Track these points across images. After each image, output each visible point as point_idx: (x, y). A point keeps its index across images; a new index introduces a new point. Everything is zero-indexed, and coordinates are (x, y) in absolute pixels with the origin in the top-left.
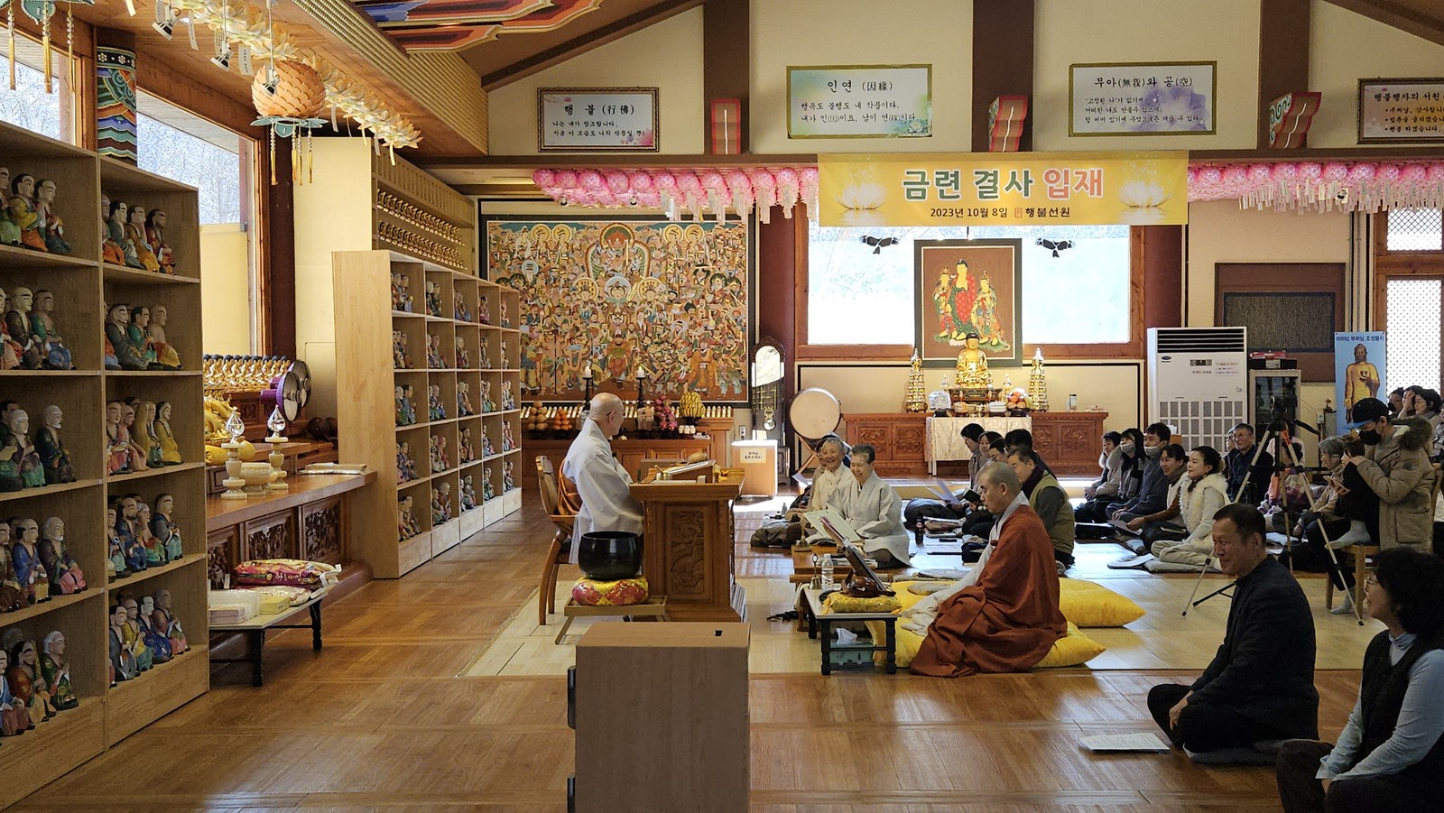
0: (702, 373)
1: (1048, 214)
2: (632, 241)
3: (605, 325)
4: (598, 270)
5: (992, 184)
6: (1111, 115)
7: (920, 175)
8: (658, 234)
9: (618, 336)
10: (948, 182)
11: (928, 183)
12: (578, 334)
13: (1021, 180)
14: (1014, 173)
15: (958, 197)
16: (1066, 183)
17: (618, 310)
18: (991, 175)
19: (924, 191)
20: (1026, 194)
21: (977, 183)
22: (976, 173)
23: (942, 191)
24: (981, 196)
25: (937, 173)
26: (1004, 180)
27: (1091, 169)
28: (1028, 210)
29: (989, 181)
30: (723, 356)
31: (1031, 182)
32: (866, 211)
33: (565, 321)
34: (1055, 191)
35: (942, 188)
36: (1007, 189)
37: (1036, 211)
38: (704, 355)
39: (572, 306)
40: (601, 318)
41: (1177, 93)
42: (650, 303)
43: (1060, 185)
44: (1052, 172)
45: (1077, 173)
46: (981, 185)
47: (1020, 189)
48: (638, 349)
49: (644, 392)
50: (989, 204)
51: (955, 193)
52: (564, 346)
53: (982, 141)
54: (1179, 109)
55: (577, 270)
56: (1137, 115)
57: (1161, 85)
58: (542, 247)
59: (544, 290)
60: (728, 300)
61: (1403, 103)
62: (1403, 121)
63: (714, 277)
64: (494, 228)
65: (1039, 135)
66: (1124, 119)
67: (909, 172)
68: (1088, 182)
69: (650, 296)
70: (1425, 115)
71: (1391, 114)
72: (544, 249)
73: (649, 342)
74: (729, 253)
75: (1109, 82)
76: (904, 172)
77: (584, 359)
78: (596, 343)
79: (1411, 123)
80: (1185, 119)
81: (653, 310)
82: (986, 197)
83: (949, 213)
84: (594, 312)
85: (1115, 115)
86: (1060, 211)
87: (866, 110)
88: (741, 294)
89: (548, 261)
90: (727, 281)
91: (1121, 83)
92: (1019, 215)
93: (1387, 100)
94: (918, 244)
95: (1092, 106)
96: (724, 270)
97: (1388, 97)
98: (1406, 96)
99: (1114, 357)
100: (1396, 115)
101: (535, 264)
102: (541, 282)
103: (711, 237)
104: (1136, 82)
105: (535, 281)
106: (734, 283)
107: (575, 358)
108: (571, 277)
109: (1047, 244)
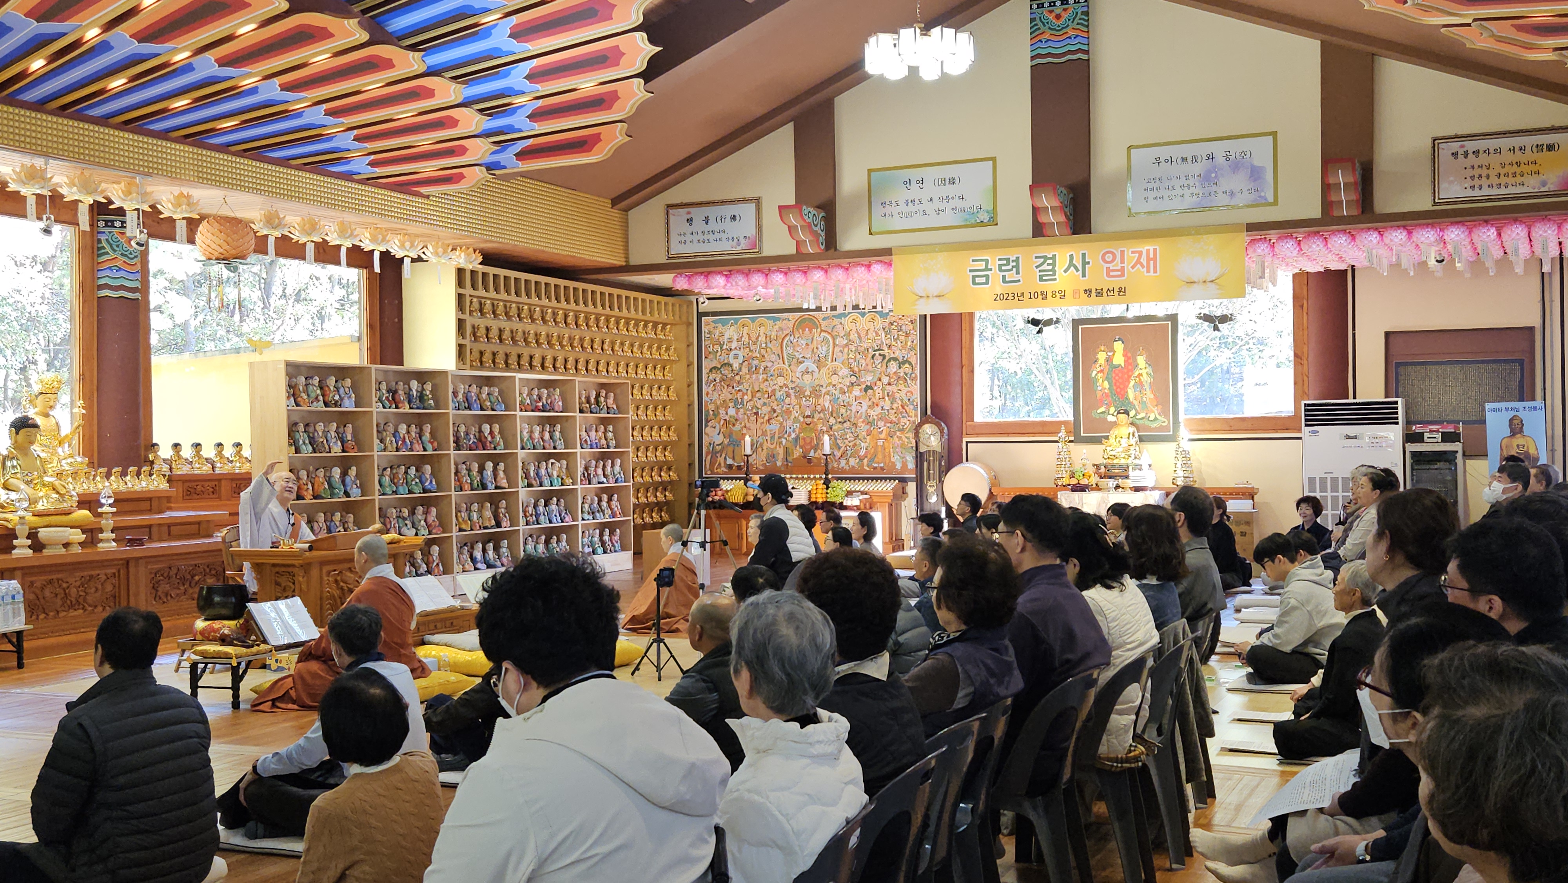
0: (880, 449)
1: (1105, 294)
2: (819, 330)
3: (797, 407)
4: (791, 357)
5: (1050, 267)
6: (1170, 193)
7: (984, 263)
8: (841, 323)
9: (808, 416)
10: (1010, 267)
11: (991, 270)
12: (775, 415)
13: (1078, 262)
14: (1071, 256)
15: (1019, 281)
16: (1122, 262)
17: (807, 393)
18: (1049, 259)
19: (987, 277)
20: (1084, 275)
21: (1037, 267)
22: (1036, 257)
23: (1004, 277)
24: (1041, 279)
25: (1000, 260)
26: (1062, 263)
27: (1147, 247)
28: (1086, 290)
29: (1048, 264)
30: (898, 433)
31: (1088, 263)
32: (936, 299)
33: (765, 404)
34: (1113, 271)
35: (1004, 273)
36: (1065, 271)
37: (1093, 291)
38: (881, 432)
39: (770, 390)
40: (794, 401)
41: (1236, 167)
42: (834, 385)
43: (1117, 265)
44: (1108, 252)
45: (1133, 252)
46: (1041, 268)
47: (1077, 270)
48: (825, 429)
49: (830, 467)
50: (1048, 287)
51: (1017, 277)
52: (763, 425)
53: (1039, 230)
54: (1238, 182)
55: (774, 358)
56: (1196, 191)
57: (1220, 159)
58: (745, 339)
59: (748, 376)
60: (901, 382)
61: (1483, 159)
62: (1484, 179)
63: (889, 361)
64: (708, 324)
65: (1098, 218)
66: (1183, 196)
67: (973, 261)
68: (1144, 260)
69: (835, 379)
70: (1510, 170)
71: (1470, 172)
72: (747, 340)
73: (834, 422)
74: (902, 338)
75: (1166, 161)
76: (969, 261)
77: (780, 438)
78: (789, 423)
79: (1494, 180)
80: (1246, 192)
81: (837, 393)
82: (1046, 280)
83: (1010, 297)
84: (788, 395)
85: (1174, 193)
86: (1116, 290)
87: (937, 204)
88: (913, 375)
89: (751, 351)
90: (901, 364)
91: (1179, 161)
92: (1077, 296)
93: (1466, 157)
94: (1076, 323)
95: (1150, 186)
96: (898, 354)
97: (1466, 155)
98: (1487, 151)
99: (1275, 430)
100: (1477, 172)
101: (741, 354)
102: (745, 370)
103: (886, 324)
104: (1194, 159)
105: (740, 369)
106: (907, 365)
107: (772, 437)
108: (769, 364)
109: (1207, 318)
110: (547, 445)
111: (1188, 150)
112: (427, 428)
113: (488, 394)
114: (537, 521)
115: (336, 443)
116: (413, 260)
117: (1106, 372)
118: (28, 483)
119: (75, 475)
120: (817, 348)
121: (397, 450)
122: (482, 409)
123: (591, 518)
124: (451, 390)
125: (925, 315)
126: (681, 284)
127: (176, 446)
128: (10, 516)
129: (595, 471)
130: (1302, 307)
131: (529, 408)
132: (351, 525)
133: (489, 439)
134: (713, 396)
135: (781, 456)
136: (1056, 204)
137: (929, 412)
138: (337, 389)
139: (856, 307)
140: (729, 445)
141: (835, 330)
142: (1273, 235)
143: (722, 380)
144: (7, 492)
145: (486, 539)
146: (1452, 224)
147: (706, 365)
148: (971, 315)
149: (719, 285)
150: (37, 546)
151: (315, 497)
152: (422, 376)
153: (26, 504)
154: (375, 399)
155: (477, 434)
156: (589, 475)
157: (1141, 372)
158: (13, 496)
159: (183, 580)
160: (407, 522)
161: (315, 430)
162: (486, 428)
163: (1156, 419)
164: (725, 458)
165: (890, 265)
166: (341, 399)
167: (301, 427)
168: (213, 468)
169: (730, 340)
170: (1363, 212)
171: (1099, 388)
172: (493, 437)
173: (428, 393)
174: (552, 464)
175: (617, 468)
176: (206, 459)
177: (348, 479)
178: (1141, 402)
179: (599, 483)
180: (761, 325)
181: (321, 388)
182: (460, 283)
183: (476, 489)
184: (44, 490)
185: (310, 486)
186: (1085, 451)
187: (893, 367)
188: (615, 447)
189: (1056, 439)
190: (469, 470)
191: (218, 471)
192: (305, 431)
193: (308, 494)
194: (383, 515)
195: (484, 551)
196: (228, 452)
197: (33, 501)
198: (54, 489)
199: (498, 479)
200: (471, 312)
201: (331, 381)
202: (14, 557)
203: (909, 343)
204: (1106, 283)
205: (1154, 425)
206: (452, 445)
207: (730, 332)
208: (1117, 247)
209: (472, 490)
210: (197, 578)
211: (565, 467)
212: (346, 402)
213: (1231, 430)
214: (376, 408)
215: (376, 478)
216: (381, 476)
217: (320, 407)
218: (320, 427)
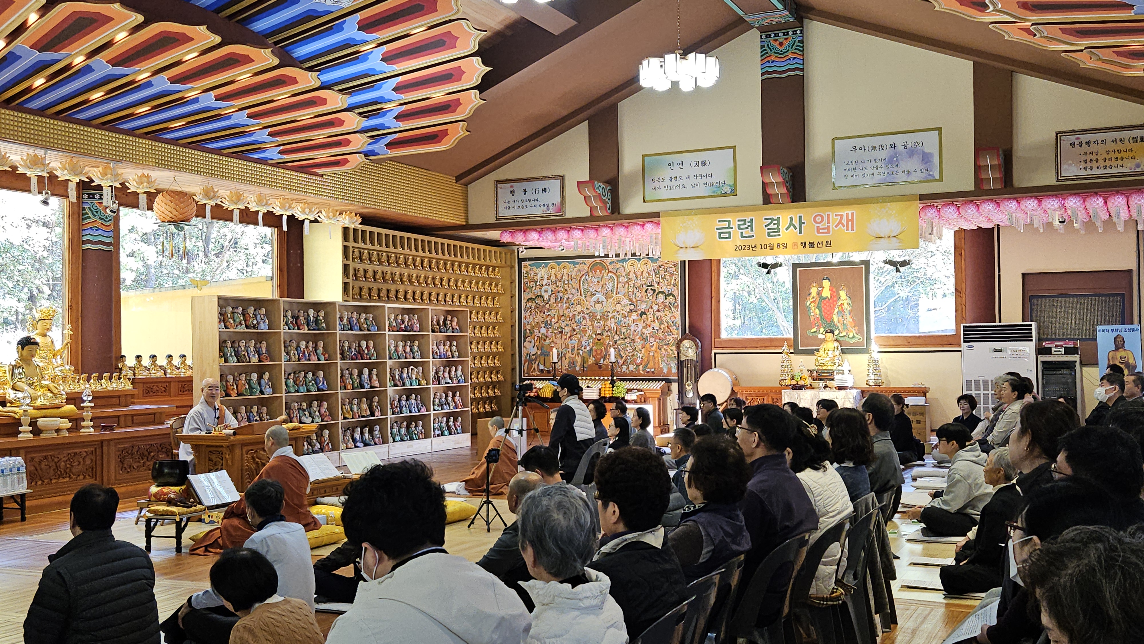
0: (651, 358)
1: (816, 246)
2: (607, 271)
3: (591, 327)
4: (587, 291)
5: (776, 226)
6: (863, 172)
7: (727, 223)
8: (623, 266)
9: (599, 334)
10: (746, 226)
11: (732, 228)
12: (575, 333)
13: (796, 223)
14: (791, 218)
15: (753, 236)
16: (829, 223)
17: (598, 317)
18: (775, 220)
19: (729, 233)
20: (800, 232)
21: (766, 226)
22: (765, 219)
23: (742, 233)
24: (769, 235)
25: (739, 221)
26: (784, 223)
27: (847, 212)
28: (802, 243)
29: (774, 224)
30: (665, 347)
31: (804, 223)
32: (692, 249)
33: (567, 325)
34: (821, 229)
35: (742, 231)
36: (787, 229)
37: (807, 244)
38: (652, 346)
39: (571, 315)
40: (589, 323)
41: (911, 153)
42: (618, 312)
43: (825, 224)
44: (818, 215)
45: (836, 215)
46: (769, 227)
47: (796, 228)
48: (611, 343)
49: (615, 371)
50: (774, 240)
51: (751, 234)
52: (566, 341)
53: (767, 199)
54: (913, 164)
55: (574, 291)
56: (882, 171)
57: (900, 148)
58: (553, 278)
59: (555, 305)
60: (667, 309)
61: (1094, 148)
62: (1094, 162)
63: (658, 293)
64: (526, 267)
65: (810, 191)
66: (873, 174)
67: (719, 221)
68: (844, 221)
69: (618, 307)
70: (1113, 155)
71: (1084, 158)
72: (554, 278)
73: (618, 338)
74: (668, 277)
75: (861, 149)
76: (715, 222)
77: (578, 350)
78: (585, 338)
79: (1101, 163)
80: (919, 172)
81: (620, 317)
82: (772, 236)
83: (747, 248)
84: (584, 319)
85: (866, 172)
86: (824, 243)
87: (693, 180)
88: (676, 304)
89: (557, 286)
90: (667, 296)
91: (870, 149)
92: (796, 247)
93: (1081, 146)
94: (795, 266)
95: (849, 167)
96: (664, 289)
97: (1081, 144)
98: (1096, 142)
99: (942, 345)
100: (1089, 157)
101: (550, 289)
102: (553, 300)
103: (656, 267)
104: (881, 147)
105: (549, 300)
106: (671, 297)
107: (573, 350)
108: (571, 296)
109: (892, 263)
110: (408, 355)
111: (876, 141)
112: (321, 344)
113: (365, 319)
114: (401, 411)
115: (254, 355)
116: (311, 222)
117: (817, 302)
118: (30, 385)
119: (64, 379)
120: (606, 284)
121: (299, 360)
122: (361, 330)
123: (440, 409)
124: (338, 316)
125: (685, 261)
126: (506, 238)
127: (138, 357)
128: (16, 410)
129: (443, 375)
130: (961, 254)
131: (395, 329)
132: (265, 415)
133: (366, 351)
134: (529, 319)
135: (579, 363)
136: (780, 180)
137: (687, 332)
138: (255, 316)
139: (634, 255)
140: (541, 355)
141: (618, 271)
142: (939, 203)
143: (536, 307)
144: (15, 392)
145: (363, 425)
146: (1071, 195)
147: (525, 296)
148: (719, 261)
149: (533, 238)
150: (36, 431)
151: (239, 395)
152: (317, 306)
153: (29, 401)
154: (282, 323)
155: (357, 348)
156: (439, 377)
157: (843, 302)
158: (20, 395)
159: (142, 456)
160: (306, 413)
161: (239, 346)
162: (364, 344)
163: (854, 337)
164: (538, 364)
165: (658, 224)
166: (258, 323)
167: (229, 344)
168: (165, 373)
169: (542, 279)
170: (1005, 187)
171: (812, 314)
172: (368, 351)
173: (321, 318)
174: (412, 369)
175: (459, 373)
176: (160, 367)
177: (263, 382)
178: (844, 324)
179: (446, 383)
180: (565, 267)
181: (244, 315)
182: (345, 238)
183: (356, 389)
184: (42, 390)
185: (235, 387)
186: (801, 360)
187: (661, 297)
188: (458, 357)
189: (781, 351)
190: (351, 374)
191: (168, 376)
192: (232, 347)
193: (234, 394)
194: (288, 407)
195: (362, 433)
196: (176, 361)
197: (33, 399)
198: (49, 390)
199: (372, 381)
200: (353, 259)
201: (251, 310)
202: (19, 439)
203: (673, 281)
204: (816, 238)
205: (852, 341)
206: (339, 356)
207: (542, 272)
208: (824, 212)
209: (353, 389)
210: (152, 454)
211: (421, 372)
212: (262, 325)
213: (909, 345)
214: (284, 330)
215: (284, 380)
216: (287, 379)
217: (242, 329)
218: (243, 344)
